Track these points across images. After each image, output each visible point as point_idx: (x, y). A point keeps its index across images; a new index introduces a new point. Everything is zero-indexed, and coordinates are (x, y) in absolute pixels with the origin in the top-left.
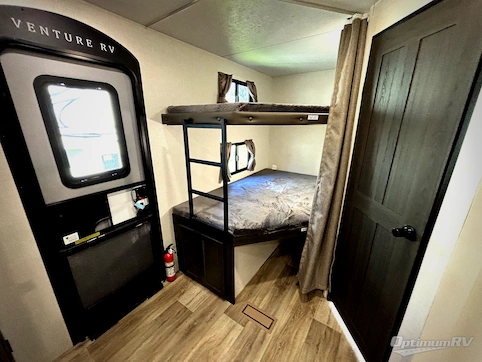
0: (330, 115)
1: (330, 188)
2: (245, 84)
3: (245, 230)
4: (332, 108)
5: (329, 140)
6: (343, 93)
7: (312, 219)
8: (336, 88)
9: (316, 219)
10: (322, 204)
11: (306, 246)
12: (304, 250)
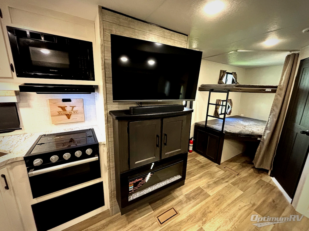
0: (278, 89)
1: (275, 120)
2: (231, 74)
3: (230, 133)
4: (278, 87)
5: (276, 100)
6: (285, 81)
7: (264, 133)
8: (282, 79)
9: (266, 133)
10: (270, 126)
11: (259, 146)
12: (258, 148)
